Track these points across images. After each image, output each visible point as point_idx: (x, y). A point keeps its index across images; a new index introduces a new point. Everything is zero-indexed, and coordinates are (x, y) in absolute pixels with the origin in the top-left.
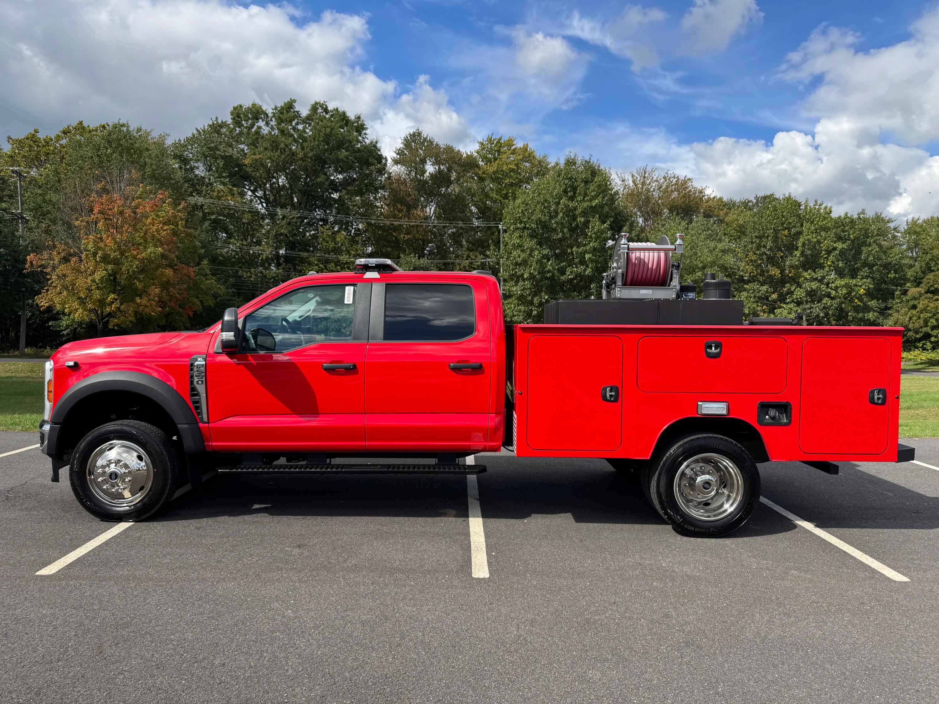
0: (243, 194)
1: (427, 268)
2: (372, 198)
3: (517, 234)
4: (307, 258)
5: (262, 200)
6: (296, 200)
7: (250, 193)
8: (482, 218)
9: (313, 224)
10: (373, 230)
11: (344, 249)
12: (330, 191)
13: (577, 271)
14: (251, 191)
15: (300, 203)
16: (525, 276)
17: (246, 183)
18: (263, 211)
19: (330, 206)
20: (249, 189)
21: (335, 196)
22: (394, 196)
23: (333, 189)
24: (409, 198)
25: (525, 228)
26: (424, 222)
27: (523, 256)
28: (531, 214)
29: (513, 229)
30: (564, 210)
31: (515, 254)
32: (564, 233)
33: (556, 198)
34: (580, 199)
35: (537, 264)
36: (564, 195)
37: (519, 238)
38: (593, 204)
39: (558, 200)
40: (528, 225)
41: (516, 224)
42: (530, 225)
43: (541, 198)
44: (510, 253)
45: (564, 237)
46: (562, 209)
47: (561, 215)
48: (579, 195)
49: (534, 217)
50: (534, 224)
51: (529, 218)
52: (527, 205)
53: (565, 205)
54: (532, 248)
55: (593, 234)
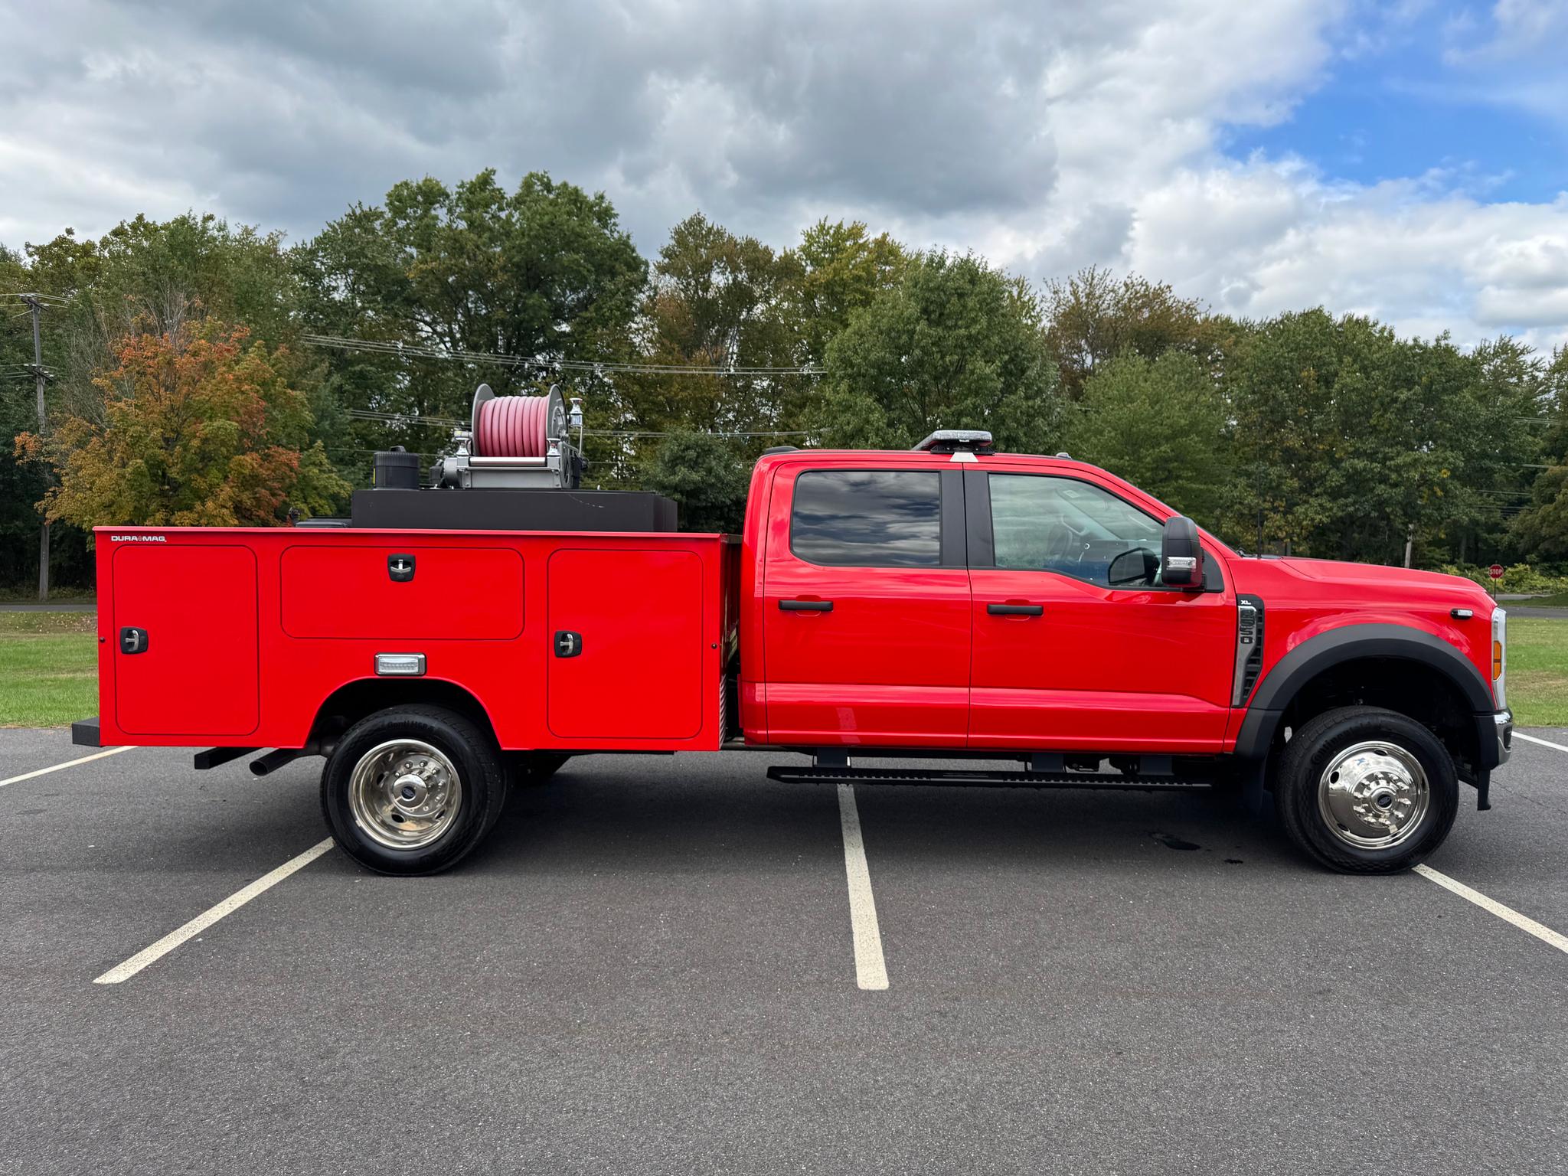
0: (413, 330)
3: (845, 386)
5: (445, 339)
6: (500, 338)
7: (425, 328)
9: (528, 377)
10: (626, 384)
12: (556, 320)
14: (425, 323)
15: (508, 342)
17: (417, 310)
18: (444, 356)
19: (559, 346)
20: (423, 321)
21: (565, 328)
23: (562, 318)
24: (685, 330)
25: (859, 374)
26: (710, 370)
27: (855, 422)
28: (869, 351)
29: (840, 376)
30: (922, 344)
31: (842, 419)
32: (924, 383)
33: (908, 323)
34: (949, 323)
35: (877, 435)
36: (922, 318)
37: (850, 392)
38: (973, 332)
39: (912, 326)
40: (863, 371)
41: (845, 369)
42: (867, 370)
43: (884, 324)
44: (835, 418)
45: (924, 388)
46: (919, 341)
47: (917, 352)
48: (949, 317)
49: (873, 356)
50: (873, 367)
51: (865, 358)
52: (862, 336)
53: (924, 335)
54: (869, 408)
55: (971, 383)
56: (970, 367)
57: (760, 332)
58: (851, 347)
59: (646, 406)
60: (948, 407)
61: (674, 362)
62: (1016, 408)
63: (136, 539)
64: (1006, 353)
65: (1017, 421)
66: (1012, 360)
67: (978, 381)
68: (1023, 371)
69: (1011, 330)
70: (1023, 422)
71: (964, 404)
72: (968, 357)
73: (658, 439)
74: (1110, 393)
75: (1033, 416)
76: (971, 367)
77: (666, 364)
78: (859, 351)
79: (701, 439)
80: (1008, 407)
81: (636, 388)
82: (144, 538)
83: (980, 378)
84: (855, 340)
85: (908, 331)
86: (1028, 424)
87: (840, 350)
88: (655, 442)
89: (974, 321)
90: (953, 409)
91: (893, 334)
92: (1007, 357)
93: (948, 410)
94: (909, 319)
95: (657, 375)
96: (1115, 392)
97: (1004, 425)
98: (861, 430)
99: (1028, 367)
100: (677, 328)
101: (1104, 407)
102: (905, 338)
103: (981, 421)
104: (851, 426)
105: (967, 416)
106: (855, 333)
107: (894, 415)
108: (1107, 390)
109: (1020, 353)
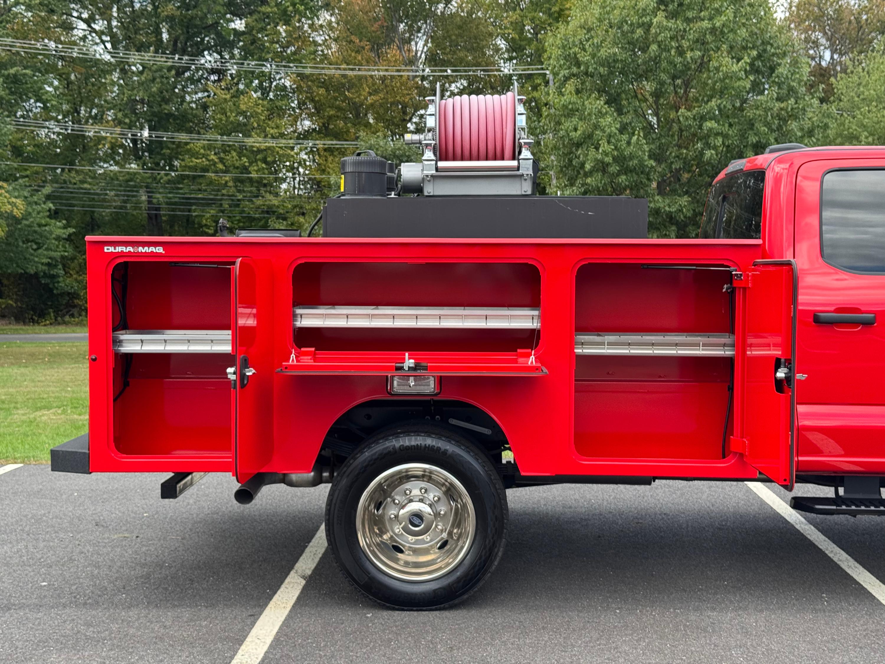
0: (69, 28)
1: (409, 157)
2: (306, 27)
3: (570, 87)
4: (187, 144)
5: (104, 38)
6: (165, 36)
7: (82, 25)
8: (515, 58)
9: (199, 80)
10: (309, 87)
11: (255, 125)
12: (228, 16)
13: (687, 154)
14: (85, 21)
15: (174, 41)
16: (588, 167)
17: (72, 6)
18: (107, 57)
19: (231, 45)
20: (79, 18)
21: (239, 25)
22: (346, 23)
23: (234, 14)
24: (376, 26)
25: (586, 74)
26: (404, 71)
27: (582, 127)
28: (598, 47)
29: (564, 76)
30: (659, 39)
31: (568, 124)
32: (662, 83)
33: (643, 15)
34: (690, 14)
35: (609, 142)
36: (659, 9)
37: (577, 94)
38: (718, 24)
39: (648, 18)
40: (590, 69)
41: (569, 68)
42: (596, 69)
43: (616, 16)
44: (559, 123)
45: (661, 88)
46: (657, 35)
47: (654, 47)
48: (689, 7)
49: (603, 53)
50: (603, 66)
51: (593, 56)
52: (589, 30)
53: (662, 28)
54: (600, 112)
55: (717, 82)
56: (714, 64)
57: (460, 27)
58: (577, 43)
59: (332, 112)
60: (689, 110)
61: (364, 62)
62: (767, 110)
63: (132, 250)
64: (753, 48)
65: (767, 124)
66: (759, 56)
67: (724, 79)
68: (772, 69)
69: (759, 22)
70: (774, 127)
71: (708, 106)
72: (712, 52)
73: (346, 149)
74: (866, 93)
75: (785, 121)
76: (716, 64)
77: (355, 64)
78: (587, 47)
79: (399, 149)
80: (757, 109)
81: (322, 91)
82: (140, 249)
83: (726, 76)
84: (582, 35)
85: (643, 24)
86: (780, 128)
87: (564, 47)
88: (343, 152)
89: (719, 12)
90: (694, 112)
91: (626, 28)
92: (755, 53)
93: (689, 113)
94: (644, 10)
95: (344, 76)
96: (872, 92)
97: (752, 129)
98: (590, 136)
99: (779, 65)
100: (367, 24)
101: (859, 109)
102: (639, 32)
103: (727, 125)
104: (579, 132)
105: (711, 119)
106: (582, 27)
107: (626, 119)
108: (862, 89)
109: (769, 48)
